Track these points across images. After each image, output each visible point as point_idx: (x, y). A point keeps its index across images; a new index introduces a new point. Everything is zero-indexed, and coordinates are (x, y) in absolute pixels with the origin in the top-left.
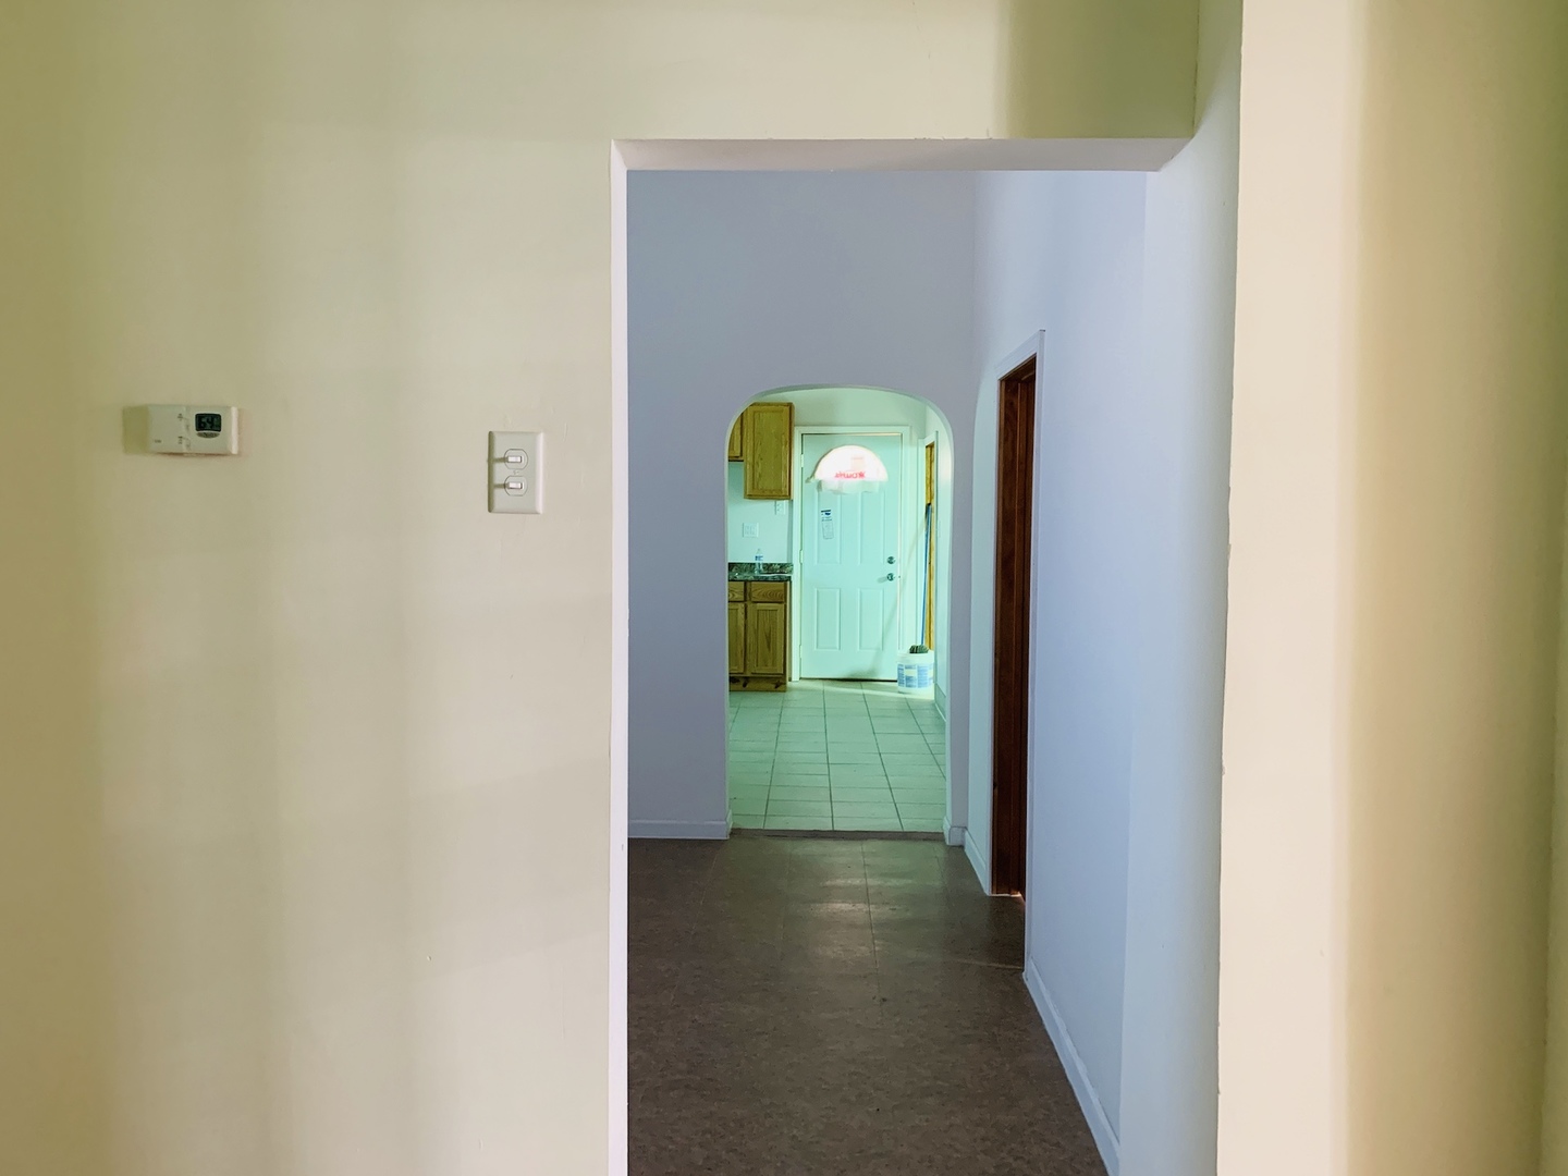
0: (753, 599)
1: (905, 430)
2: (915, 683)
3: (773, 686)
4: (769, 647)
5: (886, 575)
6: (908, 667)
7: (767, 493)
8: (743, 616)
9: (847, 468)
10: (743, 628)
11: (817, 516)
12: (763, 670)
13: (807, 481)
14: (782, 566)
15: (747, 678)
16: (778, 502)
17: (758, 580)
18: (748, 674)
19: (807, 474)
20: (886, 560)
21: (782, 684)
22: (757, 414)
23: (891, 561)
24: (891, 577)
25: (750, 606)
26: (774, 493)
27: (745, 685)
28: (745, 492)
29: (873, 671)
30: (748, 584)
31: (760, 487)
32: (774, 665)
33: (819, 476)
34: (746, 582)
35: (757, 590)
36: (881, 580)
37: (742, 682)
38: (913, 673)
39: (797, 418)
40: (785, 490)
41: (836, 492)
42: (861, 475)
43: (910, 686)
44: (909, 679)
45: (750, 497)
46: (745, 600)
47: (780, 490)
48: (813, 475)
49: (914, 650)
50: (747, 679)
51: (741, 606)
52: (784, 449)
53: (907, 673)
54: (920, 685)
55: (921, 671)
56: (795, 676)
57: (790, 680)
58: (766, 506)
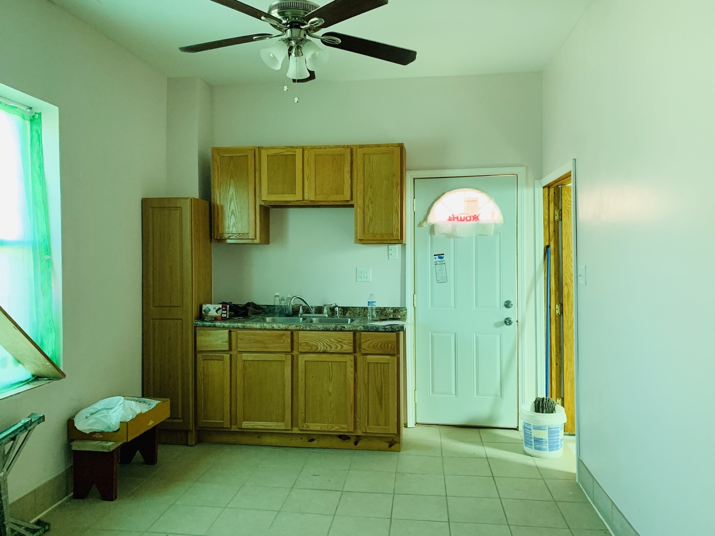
0: (363, 352)
1: (520, 171)
2: (546, 446)
3: (387, 445)
4: (381, 403)
5: (503, 320)
6: (536, 428)
7: (378, 237)
8: (352, 370)
9: (460, 212)
10: (352, 382)
11: (430, 259)
12: (373, 429)
13: (420, 225)
14: (396, 310)
15: (358, 436)
16: (391, 247)
17: (367, 330)
18: (359, 433)
19: (419, 218)
20: (503, 305)
21: (396, 442)
22: (366, 156)
23: (508, 305)
24: (508, 322)
25: (360, 358)
26: (386, 237)
27: (356, 443)
28: (356, 237)
29: (491, 418)
30: (358, 334)
31: (371, 231)
32: (386, 423)
33: (432, 219)
34: (355, 332)
35: (368, 341)
36: (497, 325)
37: (353, 440)
38: (544, 435)
39: (408, 163)
40: (397, 234)
41: (449, 236)
42: (476, 218)
43: (539, 449)
44: (538, 441)
45: (363, 241)
46: (355, 351)
47: (392, 234)
48: (425, 219)
49: (541, 406)
50: (358, 439)
51: (349, 359)
52: (396, 191)
53: (535, 434)
54: (551, 448)
55: (552, 432)
56: (411, 423)
57: (406, 426)
58: (379, 251)
